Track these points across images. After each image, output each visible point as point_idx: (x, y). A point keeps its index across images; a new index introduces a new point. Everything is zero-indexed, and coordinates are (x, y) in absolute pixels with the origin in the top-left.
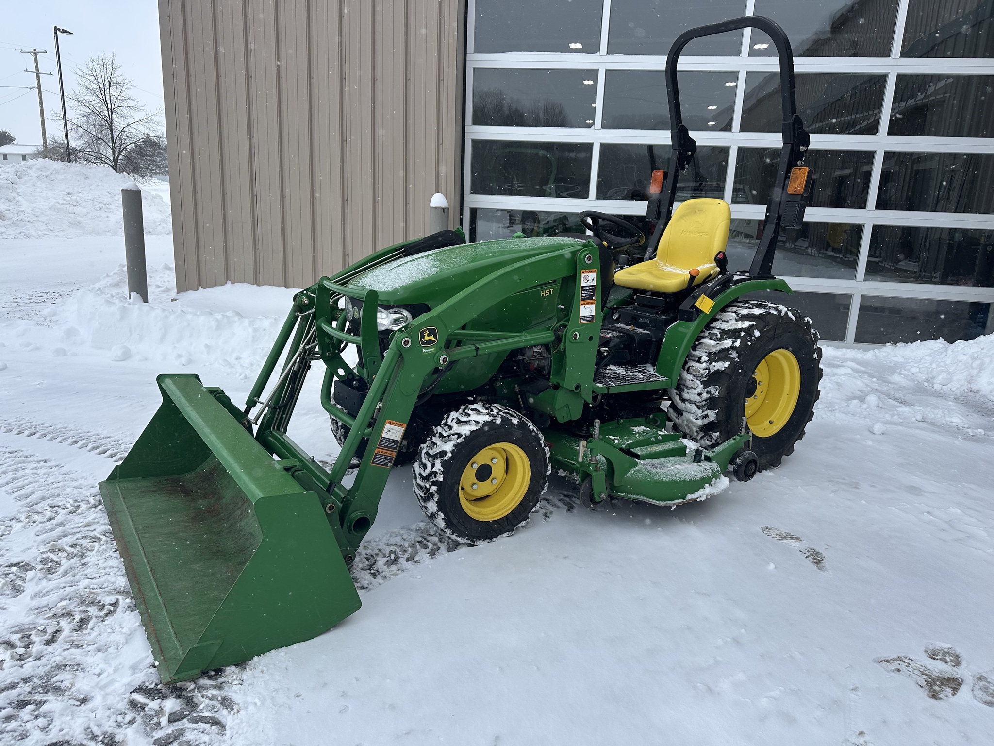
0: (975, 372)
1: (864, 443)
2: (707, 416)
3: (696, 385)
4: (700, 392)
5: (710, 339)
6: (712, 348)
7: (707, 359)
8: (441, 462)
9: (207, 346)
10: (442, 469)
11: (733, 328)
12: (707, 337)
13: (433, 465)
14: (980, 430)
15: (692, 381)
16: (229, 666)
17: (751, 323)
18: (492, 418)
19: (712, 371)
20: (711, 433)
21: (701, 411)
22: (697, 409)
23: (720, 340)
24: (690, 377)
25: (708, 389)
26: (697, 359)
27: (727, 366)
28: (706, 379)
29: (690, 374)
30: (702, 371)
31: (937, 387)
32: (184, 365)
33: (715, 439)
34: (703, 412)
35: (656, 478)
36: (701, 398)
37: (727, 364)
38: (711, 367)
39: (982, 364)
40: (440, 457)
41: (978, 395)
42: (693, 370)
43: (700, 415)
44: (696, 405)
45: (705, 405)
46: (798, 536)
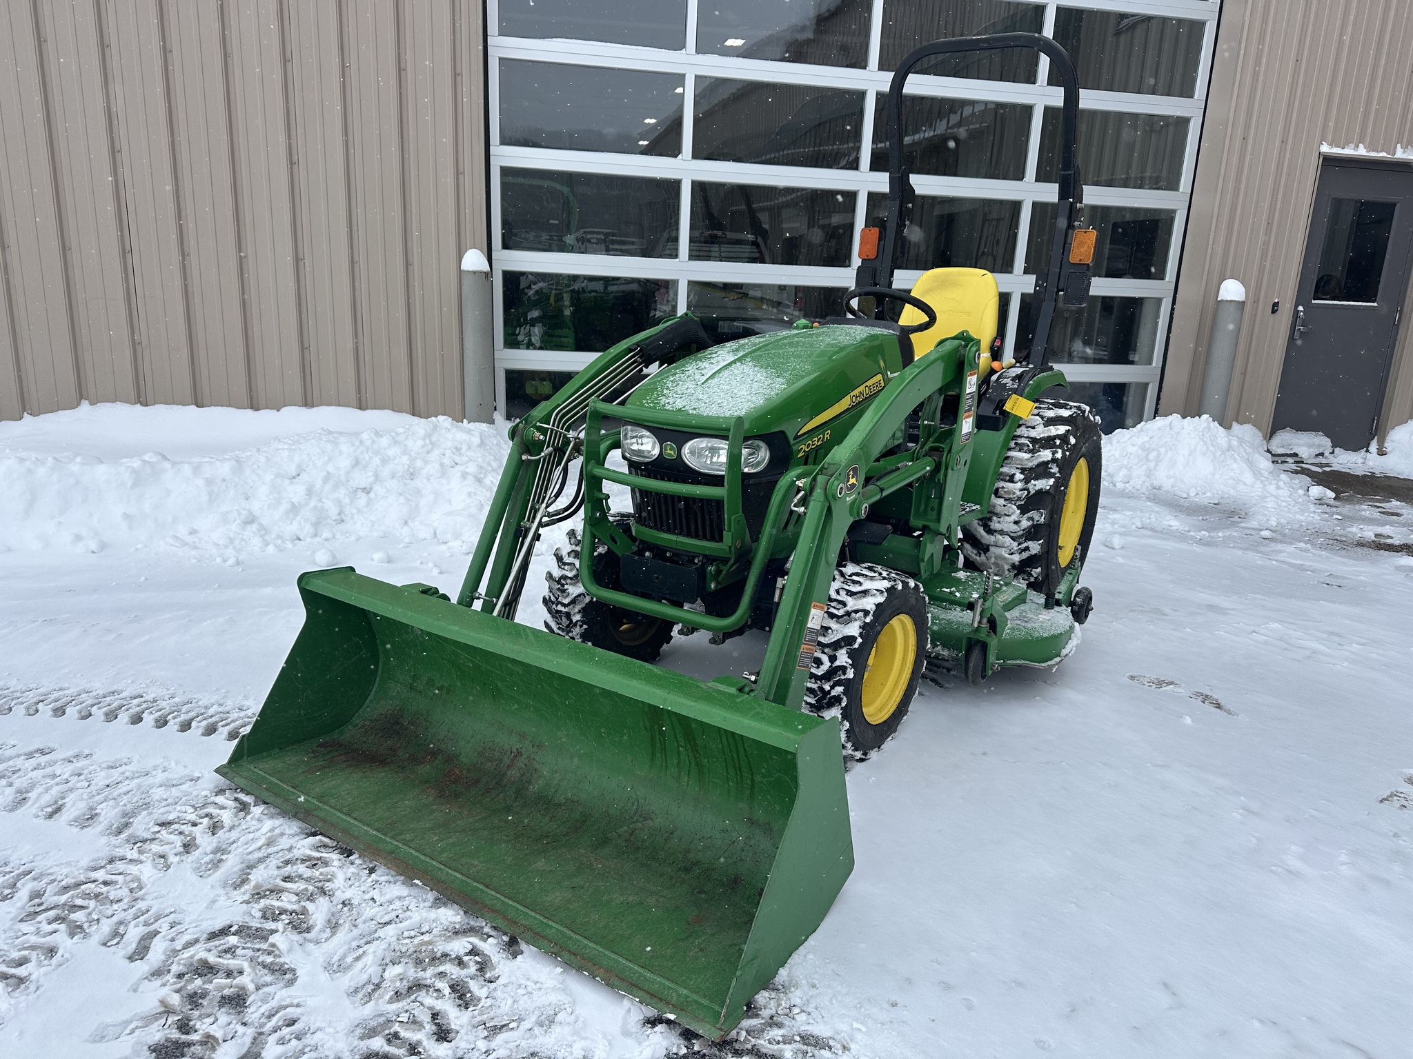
0: (1152, 465)
1: (1114, 560)
2: (1027, 549)
3: (1011, 511)
4: (1017, 519)
5: (1020, 451)
6: (1026, 462)
7: (1022, 477)
8: (847, 653)
9: (126, 516)
10: (850, 662)
11: (1046, 435)
12: (1014, 448)
13: (833, 659)
14: (1203, 532)
15: (1004, 506)
16: (757, 993)
17: (1068, 428)
18: (892, 583)
19: (1032, 492)
20: (1029, 569)
21: (1016, 544)
22: (1012, 541)
23: (1033, 451)
24: (1001, 501)
25: (1029, 515)
26: (1008, 478)
27: (1051, 483)
28: (1023, 503)
29: (1000, 497)
30: (1018, 493)
31: (1120, 486)
32: (93, 552)
33: (1035, 576)
34: (1019, 544)
35: (1036, 635)
36: (1020, 527)
37: (1052, 481)
38: (1030, 486)
39: (1159, 455)
40: (845, 646)
41: (1162, 492)
42: (1005, 492)
43: (1016, 548)
44: (1010, 536)
45: (1022, 535)
46: (1171, 680)
